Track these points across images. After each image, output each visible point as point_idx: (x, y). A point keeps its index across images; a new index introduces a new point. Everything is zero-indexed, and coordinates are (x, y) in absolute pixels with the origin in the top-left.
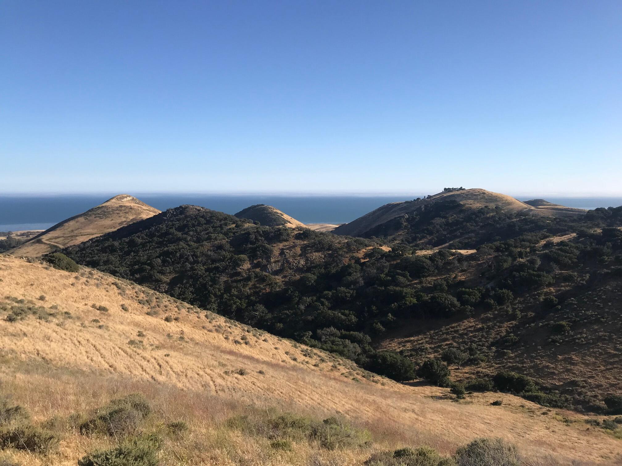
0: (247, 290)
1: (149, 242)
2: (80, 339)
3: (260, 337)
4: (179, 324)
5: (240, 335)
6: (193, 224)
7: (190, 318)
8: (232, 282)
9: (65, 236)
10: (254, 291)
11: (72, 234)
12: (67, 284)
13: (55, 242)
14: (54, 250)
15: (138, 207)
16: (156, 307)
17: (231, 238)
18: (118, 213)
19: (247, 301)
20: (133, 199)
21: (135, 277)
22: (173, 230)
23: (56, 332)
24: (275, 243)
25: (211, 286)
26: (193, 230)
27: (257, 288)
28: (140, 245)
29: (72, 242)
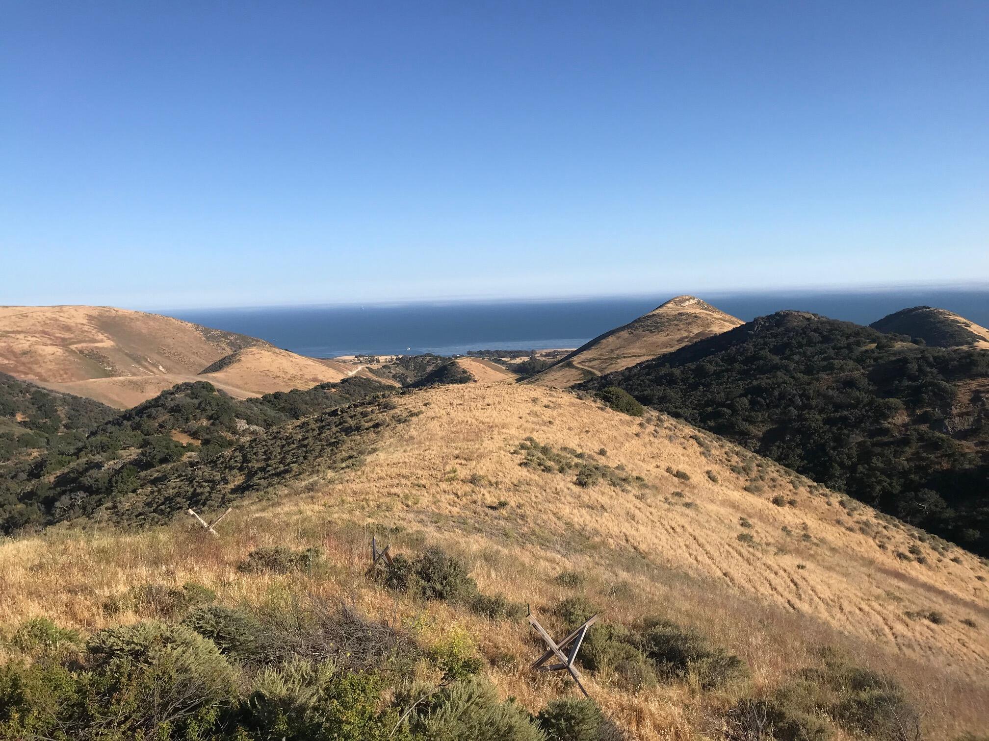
0: (903, 462)
1: (727, 370)
2: (674, 524)
3: (945, 553)
4: (797, 512)
5: (907, 545)
6: (799, 342)
7: (815, 503)
8: (873, 445)
9: (603, 357)
10: (916, 465)
11: (612, 355)
12: (630, 433)
13: (589, 367)
14: (590, 377)
15: (707, 314)
16: (758, 480)
17: (870, 369)
18: (676, 325)
19: (902, 480)
20: (699, 303)
21: (708, 426)
22: (765, 353)
23: (640, 509)
24: (960, 380)
25: (834, 449)
26: (799, 353)
27: (923, 459)
28: (712, 375)
29: (612, 366)
